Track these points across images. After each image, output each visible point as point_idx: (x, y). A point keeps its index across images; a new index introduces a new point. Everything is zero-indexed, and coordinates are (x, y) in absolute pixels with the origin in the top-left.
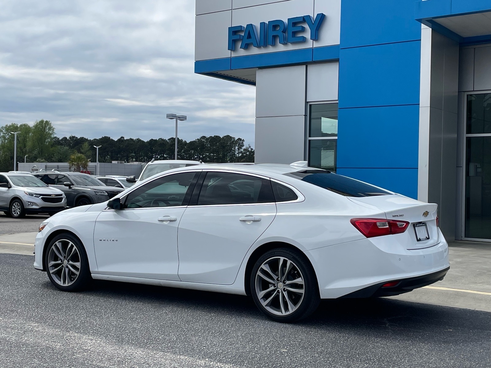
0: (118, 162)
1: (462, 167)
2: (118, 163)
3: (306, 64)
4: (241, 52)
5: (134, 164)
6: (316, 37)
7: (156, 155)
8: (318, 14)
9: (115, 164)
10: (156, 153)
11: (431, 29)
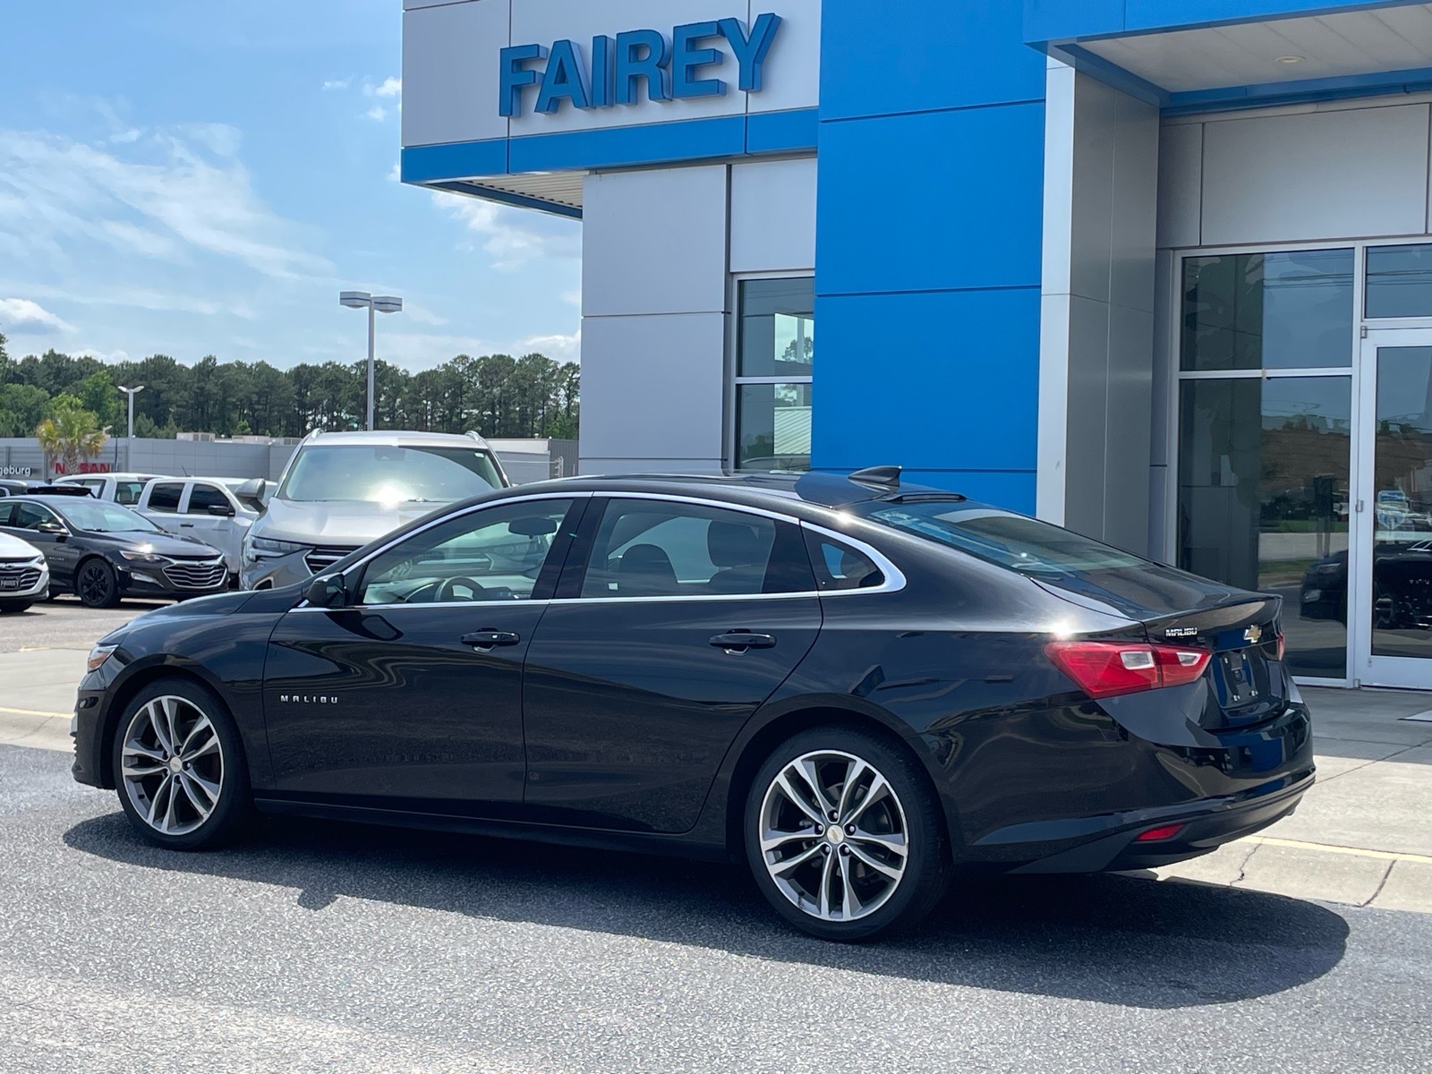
0: (194, 436)
1: (1166, 466)
2: (196, 438)
3: (728, 160)
4: (539, 124)
5: (247, 442)
6: (753, 81)
7: (316, 415)
8: (759, 16)
9: (187, 442)
10: (317, 408)
11: (1074, 69)
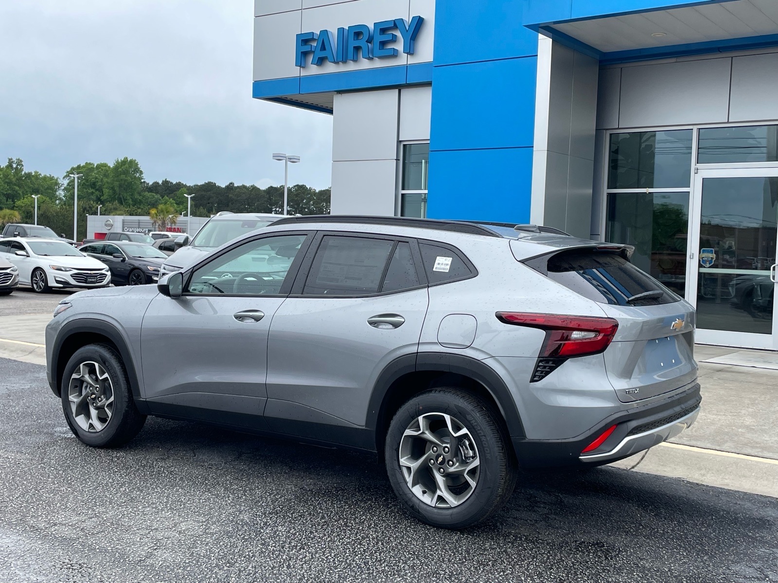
1: (599, 235)
3: (399, 87)
4: (313, 70)
6: (410, 51)
8: (413, 17)
